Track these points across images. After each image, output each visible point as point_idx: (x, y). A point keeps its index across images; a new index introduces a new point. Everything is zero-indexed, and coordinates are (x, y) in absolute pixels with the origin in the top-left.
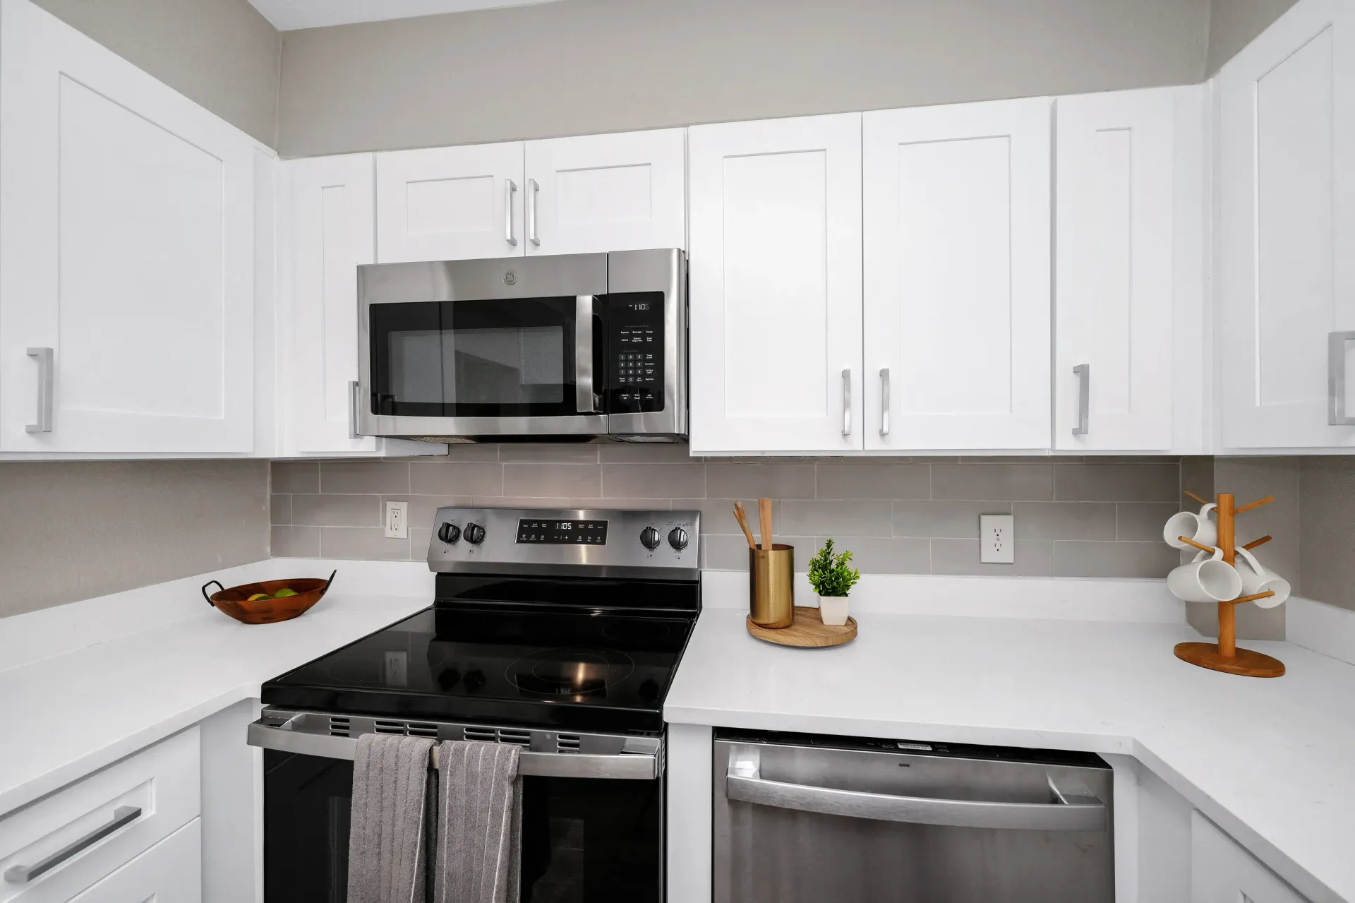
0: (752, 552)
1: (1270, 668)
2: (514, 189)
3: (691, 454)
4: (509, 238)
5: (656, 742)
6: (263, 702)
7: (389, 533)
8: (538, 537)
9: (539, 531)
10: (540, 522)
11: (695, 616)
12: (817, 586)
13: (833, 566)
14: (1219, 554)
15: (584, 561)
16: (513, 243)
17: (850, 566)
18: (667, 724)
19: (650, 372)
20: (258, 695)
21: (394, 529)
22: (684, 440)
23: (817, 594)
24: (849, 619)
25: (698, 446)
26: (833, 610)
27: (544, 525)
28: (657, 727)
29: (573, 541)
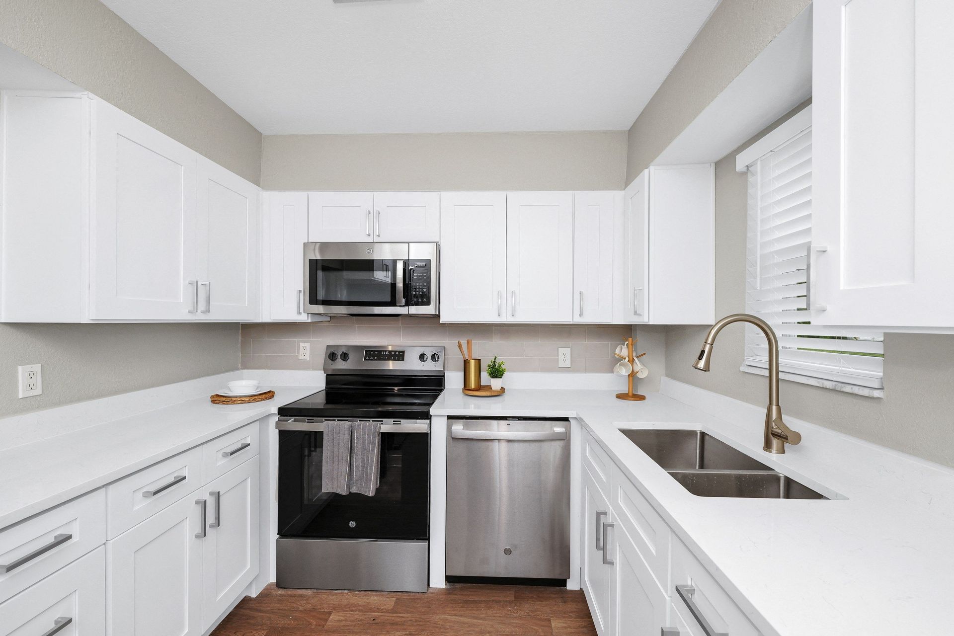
0: (465, 361)
1: (642, 398)
2: (369, 213)
3: (441, 322)
4: (368, 234)
5: (427, 421)
6: (279, 414)
7: (301, 358)
8: (374, 358)
9: (374, 356)
10: (374, 351)
11: (441, 390)
12: (490, 375)
13: (496, 367)
14: (627, 359)
15: (391, 368)
16: (369, 235)
17: (503, 367)
18: (431, 415)
19: (425, 290)
20: (276, 412)
21: (303, 355)
22: (438, 316)
23: (489, 377)
24: (502, 388)
25: (444, 319)
26: (496, 384)
27: (376, 353)
28: (426, 416)
29: (389, 359)
